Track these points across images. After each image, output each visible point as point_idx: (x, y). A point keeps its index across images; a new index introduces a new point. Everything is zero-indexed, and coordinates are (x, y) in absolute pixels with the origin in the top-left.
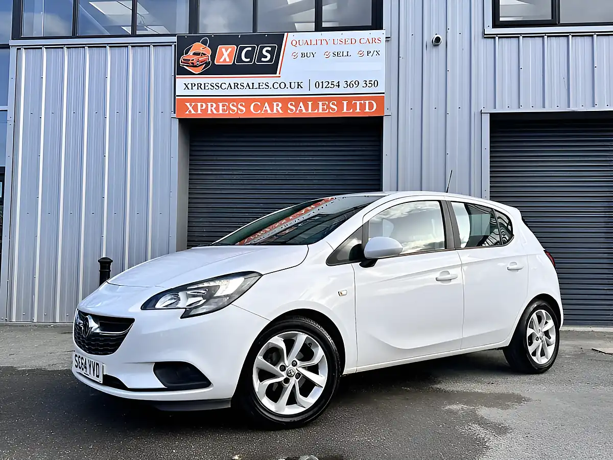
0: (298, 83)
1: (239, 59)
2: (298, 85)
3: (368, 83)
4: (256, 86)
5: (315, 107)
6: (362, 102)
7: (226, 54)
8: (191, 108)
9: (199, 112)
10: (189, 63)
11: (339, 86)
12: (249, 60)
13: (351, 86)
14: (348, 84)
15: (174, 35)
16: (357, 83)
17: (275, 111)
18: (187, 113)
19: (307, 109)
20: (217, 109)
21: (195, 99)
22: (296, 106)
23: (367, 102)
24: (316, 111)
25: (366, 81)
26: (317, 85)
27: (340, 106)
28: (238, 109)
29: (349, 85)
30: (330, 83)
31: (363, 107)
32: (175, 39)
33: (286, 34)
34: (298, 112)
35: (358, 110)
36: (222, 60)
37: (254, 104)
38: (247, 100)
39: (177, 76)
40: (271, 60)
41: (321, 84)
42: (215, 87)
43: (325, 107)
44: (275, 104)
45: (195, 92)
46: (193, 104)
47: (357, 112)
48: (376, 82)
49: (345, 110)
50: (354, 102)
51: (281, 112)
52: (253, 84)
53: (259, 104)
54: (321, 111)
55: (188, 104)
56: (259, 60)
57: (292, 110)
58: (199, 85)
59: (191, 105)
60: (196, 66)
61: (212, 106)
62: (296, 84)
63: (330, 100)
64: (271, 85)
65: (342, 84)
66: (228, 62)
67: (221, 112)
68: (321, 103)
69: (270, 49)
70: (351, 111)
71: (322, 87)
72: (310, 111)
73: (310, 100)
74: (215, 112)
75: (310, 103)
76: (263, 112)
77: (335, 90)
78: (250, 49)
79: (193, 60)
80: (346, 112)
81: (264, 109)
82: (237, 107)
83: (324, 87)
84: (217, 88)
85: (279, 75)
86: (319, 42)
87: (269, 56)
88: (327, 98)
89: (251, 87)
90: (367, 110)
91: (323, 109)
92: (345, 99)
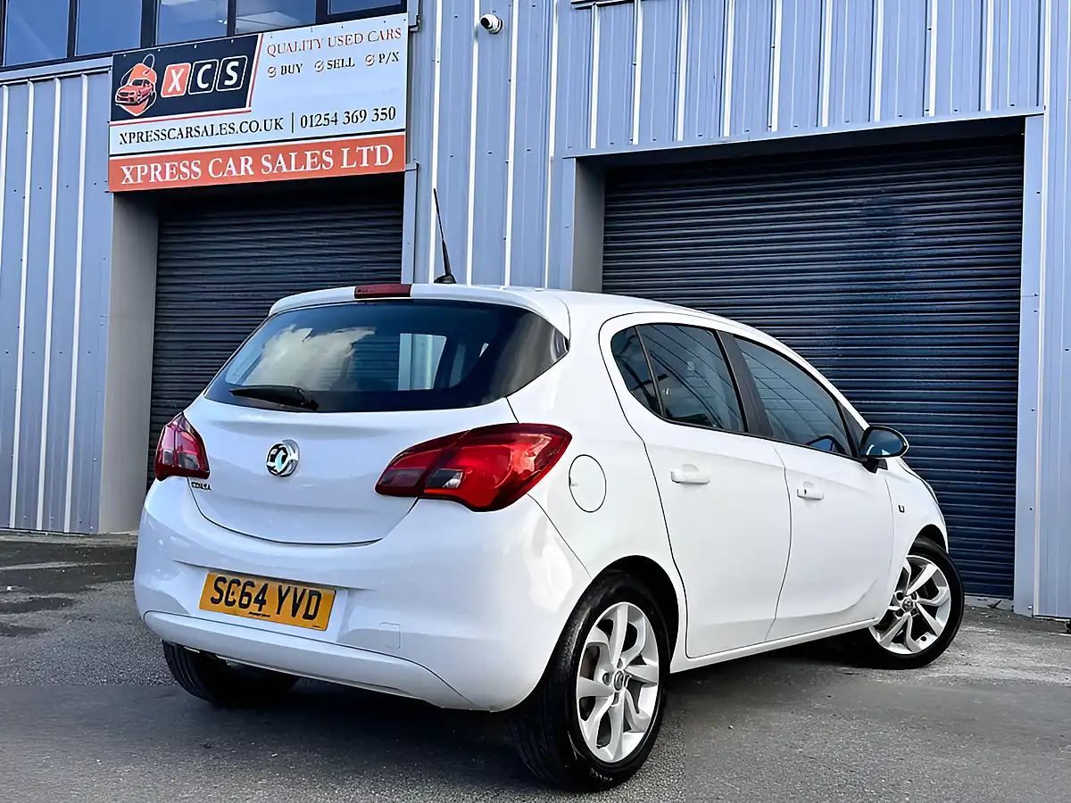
0: (276, 120)
1: (195, 87)
2: (276, 124)
3: (379, 112)
4: (217, 129)
5: (301, 161)
6: (372, 148)
7: (177, 80)
8: (128, 174)
9: (139, 181)
10: (126, 100)
11: (336, 121)
12: (206, 85)
13: (355, 120)
14: (350, 116)
15: (109, 55)
16: (363, 113)
17: (242, 172)
18: (123, 183)
19: (289, 166)
20: (163, 174)
21: (133, 159)
22: (274, 162)
23: (379, 147)
24: (302, 169)
25: (377, 110)
26: (305, 122)
27: (338, 158)
28: (191, 171)
29: (350, 118)
30: (323, 118)
31: (372, 155)
32: (109, 61)
33: (260, 35)
34: (275, 171)
35: (365, 164)
36: (170, 90)
37: (213, 161)
38: (203, 155)
39: (111, 123)
40: (237, 84)
41: (309, 119)
42: (161, 136)
43: (316, 160)
44: (243, 159)
45: (135, 147)
46: (132, 167)
47: (364, 167)
48: (392, 109)
49: (345, 166)
50: (358, 148)
51: (251, 173)
52: (212, 126)
53: (220, 160)
54: (309, 168)
55: (124, 168)
56: (222, 85)
57: (267, 169)
58: (140, 134)
59: (129, 169)
60: (136, 104)
61: (156, 169)
62: (274, 121)
63: (322, 147)
64: (237, 127)
65: (342, 118)
66: (179, 93)
67: (168, 178)
68: (309, 154)
69: (236, 64)
70: (354, 165)
71: (311, 126)
72: (293, 169)
73: (294, 148)
74: (160, 180)
75: (293, 155)
76: (225, 175)
77: (332, 130)
78: (209, 66)
79: (132, 94)
80: (347, 168)
81: (228, 169)
82: (189, 168)
83: (314, 124)
84: (164, 137)
85: (250, 109)
86: (307, 45)
87: (235, 76)
88: (319, 144)
89: (210, 133)
90: (379, 163)
91: (313, 165)
92: (344, 144)
